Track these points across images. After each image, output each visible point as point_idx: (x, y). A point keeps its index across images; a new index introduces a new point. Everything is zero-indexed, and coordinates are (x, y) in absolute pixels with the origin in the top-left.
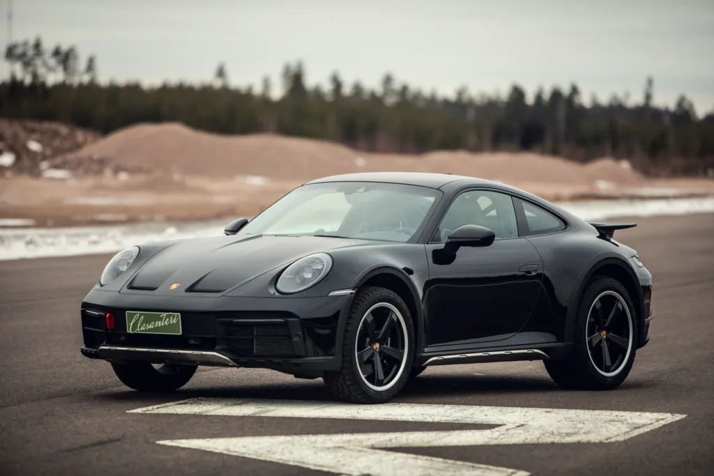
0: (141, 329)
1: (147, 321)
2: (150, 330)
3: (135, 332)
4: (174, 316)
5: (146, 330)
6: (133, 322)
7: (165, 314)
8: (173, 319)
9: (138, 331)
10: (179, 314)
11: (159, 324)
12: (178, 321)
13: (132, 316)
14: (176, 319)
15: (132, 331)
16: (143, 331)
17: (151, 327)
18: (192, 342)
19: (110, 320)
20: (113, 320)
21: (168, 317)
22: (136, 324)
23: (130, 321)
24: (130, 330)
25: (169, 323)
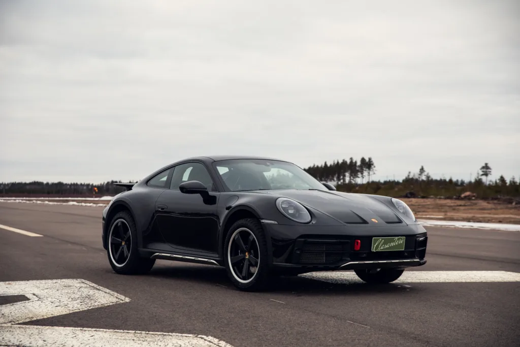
0: (381, 248)
1: (385, 243)
2: (386, 248)
3: (377, 250)
4: (401, 239)
5: (384, 249)
7: (397, 238)
9: (379, 250)
10: (405, 237)
11: (392, 244)
12: (403, 242)
13: (376, 241)
16: (382, 249)
17: (387, 246)
18: (406, 254)
19: (357, 244)
20: (359, 245)
21: (398, 239)
22: (378, 246)
23: (375, 244)
24: (374, 250)
25: (398, 244)
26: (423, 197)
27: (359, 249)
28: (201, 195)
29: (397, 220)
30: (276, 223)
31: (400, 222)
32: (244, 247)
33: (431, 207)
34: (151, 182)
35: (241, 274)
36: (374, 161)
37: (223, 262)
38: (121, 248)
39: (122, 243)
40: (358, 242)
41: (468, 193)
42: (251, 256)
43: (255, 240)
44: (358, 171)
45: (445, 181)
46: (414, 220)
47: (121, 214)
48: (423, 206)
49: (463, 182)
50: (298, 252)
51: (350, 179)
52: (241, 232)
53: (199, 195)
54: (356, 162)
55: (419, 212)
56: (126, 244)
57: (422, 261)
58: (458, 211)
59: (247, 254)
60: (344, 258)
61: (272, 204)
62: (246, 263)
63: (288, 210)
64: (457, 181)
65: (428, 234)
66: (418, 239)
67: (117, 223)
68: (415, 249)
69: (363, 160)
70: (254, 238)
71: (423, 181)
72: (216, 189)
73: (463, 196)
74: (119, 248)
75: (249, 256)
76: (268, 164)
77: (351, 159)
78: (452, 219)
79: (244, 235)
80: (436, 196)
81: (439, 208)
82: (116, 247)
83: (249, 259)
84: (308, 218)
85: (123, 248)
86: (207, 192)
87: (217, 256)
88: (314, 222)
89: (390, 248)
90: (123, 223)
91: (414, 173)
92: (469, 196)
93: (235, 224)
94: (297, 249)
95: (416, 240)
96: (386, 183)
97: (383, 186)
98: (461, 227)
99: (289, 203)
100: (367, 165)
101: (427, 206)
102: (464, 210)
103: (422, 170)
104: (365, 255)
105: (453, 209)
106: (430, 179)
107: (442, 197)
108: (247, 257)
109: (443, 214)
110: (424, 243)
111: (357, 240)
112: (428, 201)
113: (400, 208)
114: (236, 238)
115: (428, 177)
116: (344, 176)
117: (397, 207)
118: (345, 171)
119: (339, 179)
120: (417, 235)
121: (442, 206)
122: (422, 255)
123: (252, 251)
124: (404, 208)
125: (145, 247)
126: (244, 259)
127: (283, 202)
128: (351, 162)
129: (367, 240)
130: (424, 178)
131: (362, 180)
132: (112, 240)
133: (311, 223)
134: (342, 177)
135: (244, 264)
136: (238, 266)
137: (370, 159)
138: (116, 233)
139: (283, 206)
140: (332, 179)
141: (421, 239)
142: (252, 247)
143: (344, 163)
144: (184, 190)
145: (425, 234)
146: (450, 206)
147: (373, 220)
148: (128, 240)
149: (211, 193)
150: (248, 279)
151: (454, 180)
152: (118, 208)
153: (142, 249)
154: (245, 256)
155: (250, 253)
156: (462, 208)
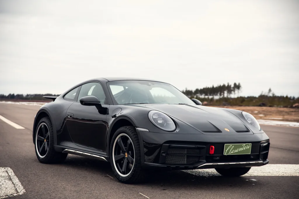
1: (234, 149)
2: (236, 153)
3: (228, 154)
5: (234, 153)
6: (228, 149)
7: (244, 144)
8: (248, 146)
9: (230, 154)
10: (251, 144)
11: (241, 149)
12: (250, 148)
13: (227, 147)
14: (249, 147)
15: (226, 154)
16: (232, 153)
17: (237, 151)
18: (252, 157)
19: (212, 149)
20: (214, 149)
21: (246, 145)
22: (229, 150)
23: (226, 149)
24: (225, 154)
25: (246, 149)
26: (270, 106)
27: (213, 153)
28: (96, 107)
29: (246, 130)
30: (147, 130)
31: (248, 131)
32: (124, 148)
33: (274, 112)
34: (66, 96)
35: (122, 169)
36: (241, 85)
37: (110, 158)
38: (44, 144)
39: (44, 140)
40: (212, 148)
41: (297, 104)
42: (129, 156)
43: (132, 144)
44: (232, 90)
45: (283, 97)
46: (260, 129)
47: (44, 119)
48: (270, 112)
49: (294, 98)
50: (164, 155)
51: (227, 95)
52: (122, 137)
53: (94, 107)
54: (231, 86)
55: (268, 115)
56: (46, 141)
57: (265, 163)
58: (291, 115)
59: (126, 154)
60: (200, 160)
61: (145, 116)
62: (125, 161)
63: (157, 121)
64: (291, 97)
65: (270, 140)
66: (262, 145)
67: (41, 126)
68: (260, 153)
69: (235, 84)
70: (131, 142)
71: (270, 97)
72: (106, 103)
73: (294, 106)
74: (42, 144)
75: (128, 155)
76: (150, 84)
77: (228, 83)
78: (287, 120)
79: (124, 139)
80: (278, 105)
81: (280, 113)
82: (40, 143)
83: (127, 158)
84: (173, 127)
85: (45, 144)
86: (100, 105)
87: (105, 154)
88: (177, 131)
89: (239, 152)
90: (45, 125)
91: (265, 92)
92: (298, 106)
93: (118, 130)
94: (163, 152)
95: (260, 146)
96: (248, 97)
97: (246, 100)
98: (293, 126)
99: (159, 115)
100: (237, 87)
101: (273, 112)
102: (295, 114)
103: (270, 90)
104: (218, 158)
105: (288, 113)
106: (275, 95)
107: (282, 106)
108: (126, 156)
109: (282, 116)
110: (267, 148)
111: (212, 146)
112: (273, 109)
113: (249, 119)
114: (118, 141)
115: (273, 94)
116: (224, 93)
117: (246, 118)
118: (225, 90)
119: (221, 95)
120: (261, 141)
121: (281, 112)
122: (265, 157)
123: (130, 152)
124: (252, 120)
125: (58, 144)
126: (124, 158)
127: (154, 114)
128: (228, 85)
129: (220, 146)
130: (271, 95)
131: (234, 95)
132: (38, 138)
133: (175, 132)
134: (222, 94)
135: (124, 162)
136: (119, 162)
137: (239, 84)
138: (41, 133)
139: (154, 117)
140: (216, 95)
141: (264, 145)
142: (130, 149)
143: (224, 86)
144: (84, 103)
145: (268, 141)
146: (286, 112)
147: (226, 129)
148: (48, 139)
149: (104, 106)
150: (127, 174)
151: (289, 96)
152: (42, 114)
153: (56, 146)
154: (125, 155)
155: (128, 153)
156: (293, 113)
